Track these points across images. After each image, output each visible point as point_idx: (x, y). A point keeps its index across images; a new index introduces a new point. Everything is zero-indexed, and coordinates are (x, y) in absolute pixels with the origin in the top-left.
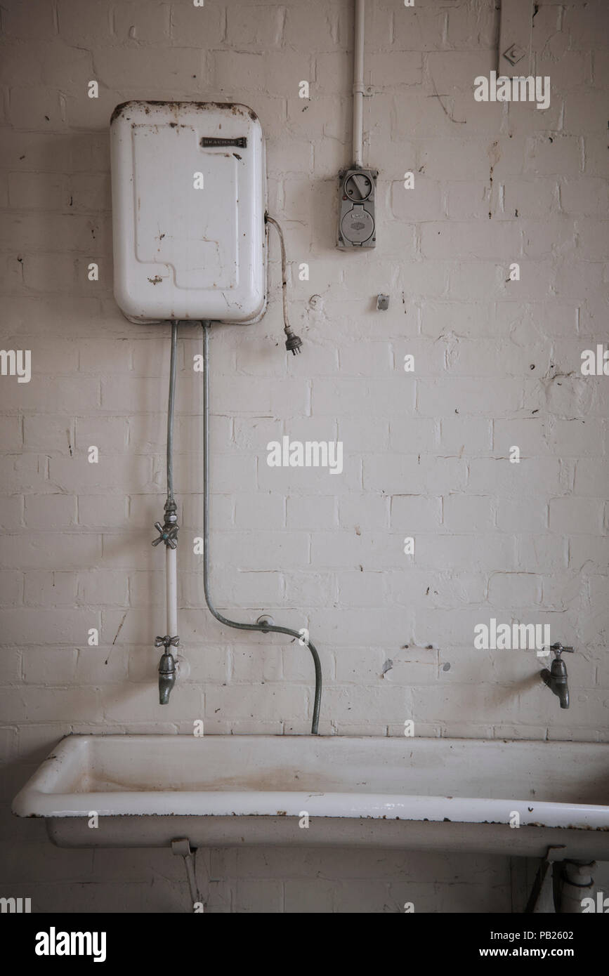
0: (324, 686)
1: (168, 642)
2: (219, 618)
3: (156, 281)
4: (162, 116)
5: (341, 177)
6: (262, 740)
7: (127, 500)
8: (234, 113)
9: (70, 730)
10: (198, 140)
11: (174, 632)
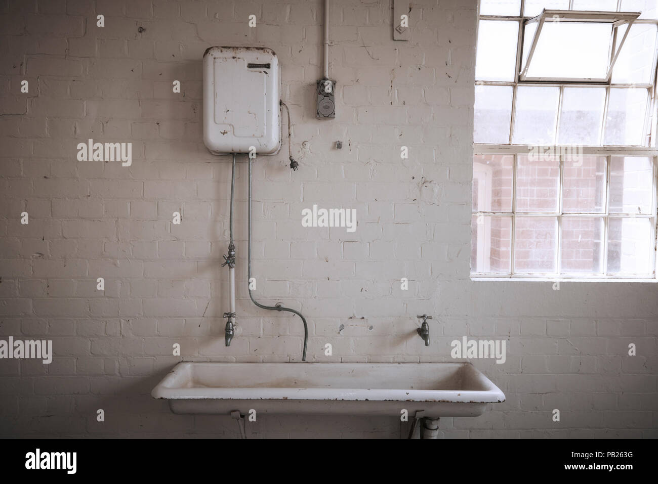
0: (309, 338)
1: (230, 315)
2: (256, 303)
3: (224, 133)
4: (229, 54)
5: (318, 84)
6: (279, 365)
7: (210, 244)
8: (264, 52)
9: (182, 359)
10: (246, 65)
11: (233, 311)
